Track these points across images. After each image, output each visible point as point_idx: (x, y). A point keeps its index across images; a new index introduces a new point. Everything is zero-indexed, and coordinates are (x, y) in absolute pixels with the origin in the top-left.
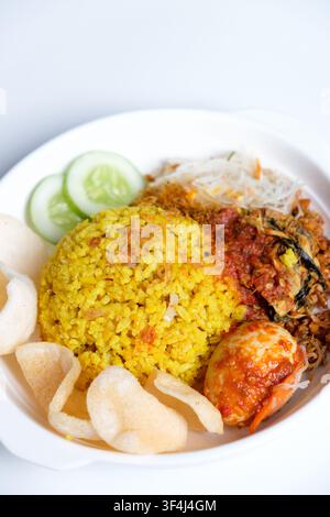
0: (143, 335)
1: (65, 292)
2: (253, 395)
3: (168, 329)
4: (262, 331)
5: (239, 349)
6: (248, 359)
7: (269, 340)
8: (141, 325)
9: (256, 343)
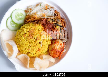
0: (38, 50)
1: (23, 46)
2: (58, 54)
3: (42, 48)
4: (57, 43)
5: (54, 48)
6: (56, 49)
7: (59, 45)
8: (37, 49)
9: (57, 46)
